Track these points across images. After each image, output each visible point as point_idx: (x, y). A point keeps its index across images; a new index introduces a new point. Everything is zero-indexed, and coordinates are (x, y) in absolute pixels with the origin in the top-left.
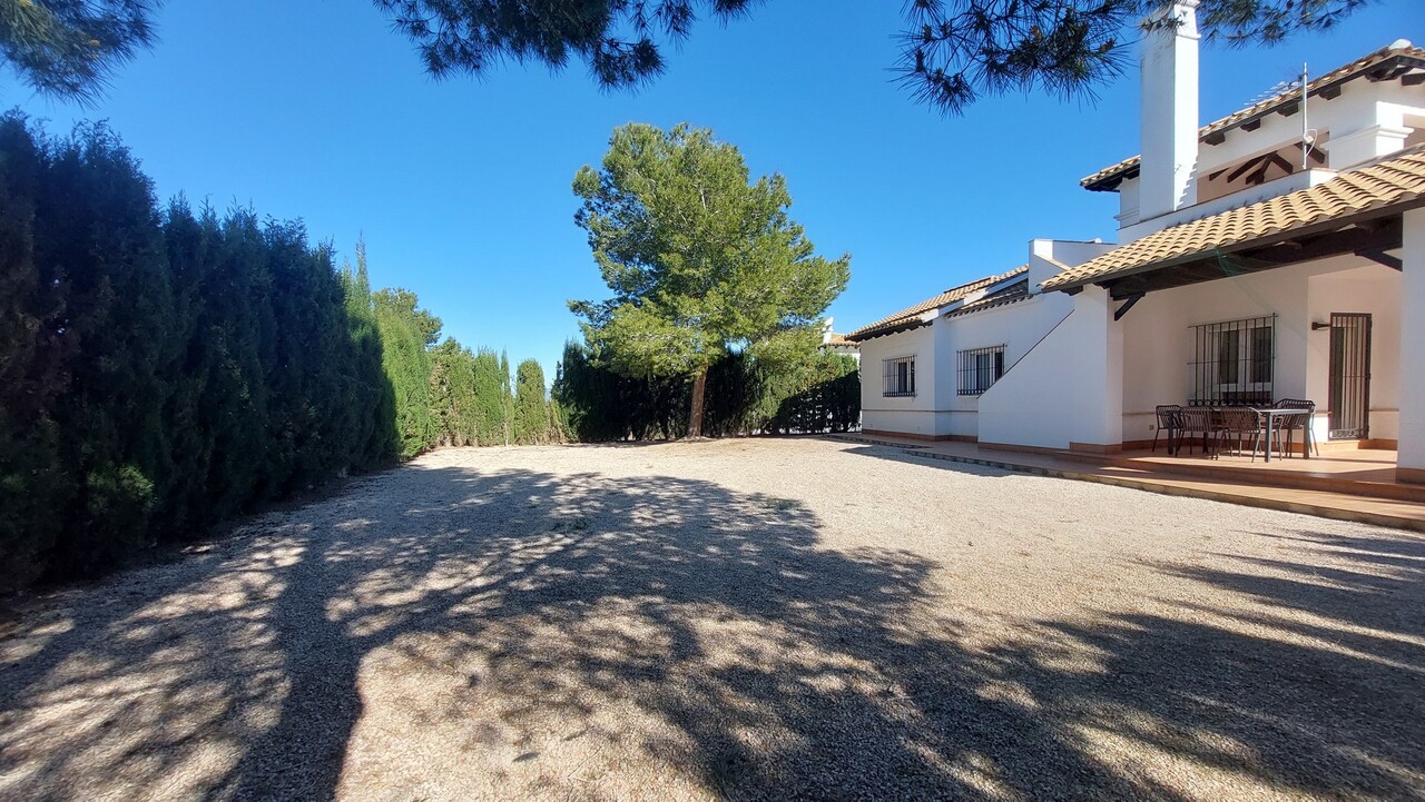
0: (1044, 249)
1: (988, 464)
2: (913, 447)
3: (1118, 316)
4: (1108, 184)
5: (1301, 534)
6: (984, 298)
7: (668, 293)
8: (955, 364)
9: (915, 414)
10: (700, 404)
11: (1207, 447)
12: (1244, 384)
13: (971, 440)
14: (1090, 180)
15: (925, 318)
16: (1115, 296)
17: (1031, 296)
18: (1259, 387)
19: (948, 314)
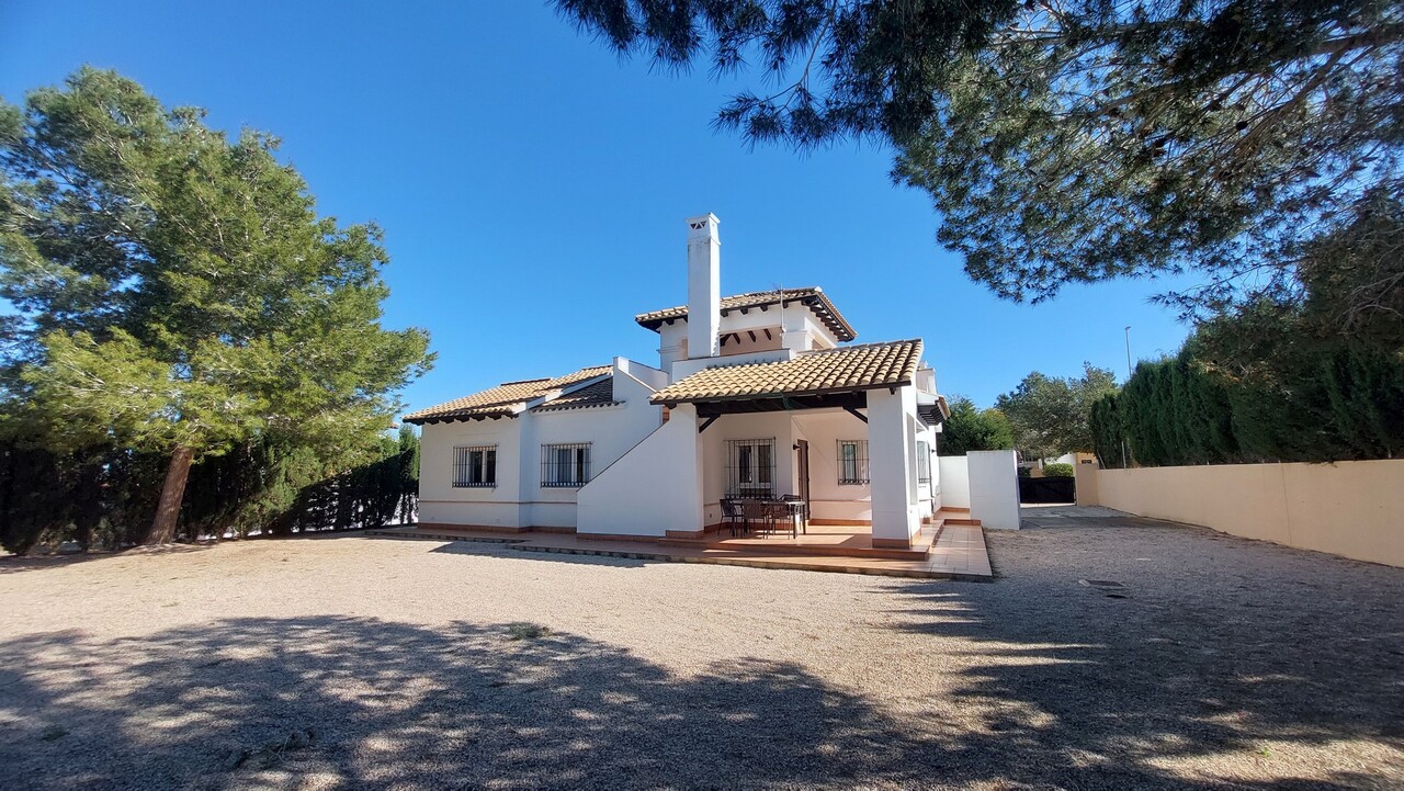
0: (624, 365)
1: (611, 554)
2: (514, 542)
3: (701, 429)
4: (653, 324)
5: (885, 588)
6: (561, 397)
7: (172, 330)
8: (539, 456)
9: (497, 504)
10: (179, 495)
11: (747, 529)
12: (754, 482)
13: (570, 532)
14: (643, 318)
15: (516, 409)
16: (700, 414)
17: (617, 404)
18: (762, 486)
19: (534, 409)
